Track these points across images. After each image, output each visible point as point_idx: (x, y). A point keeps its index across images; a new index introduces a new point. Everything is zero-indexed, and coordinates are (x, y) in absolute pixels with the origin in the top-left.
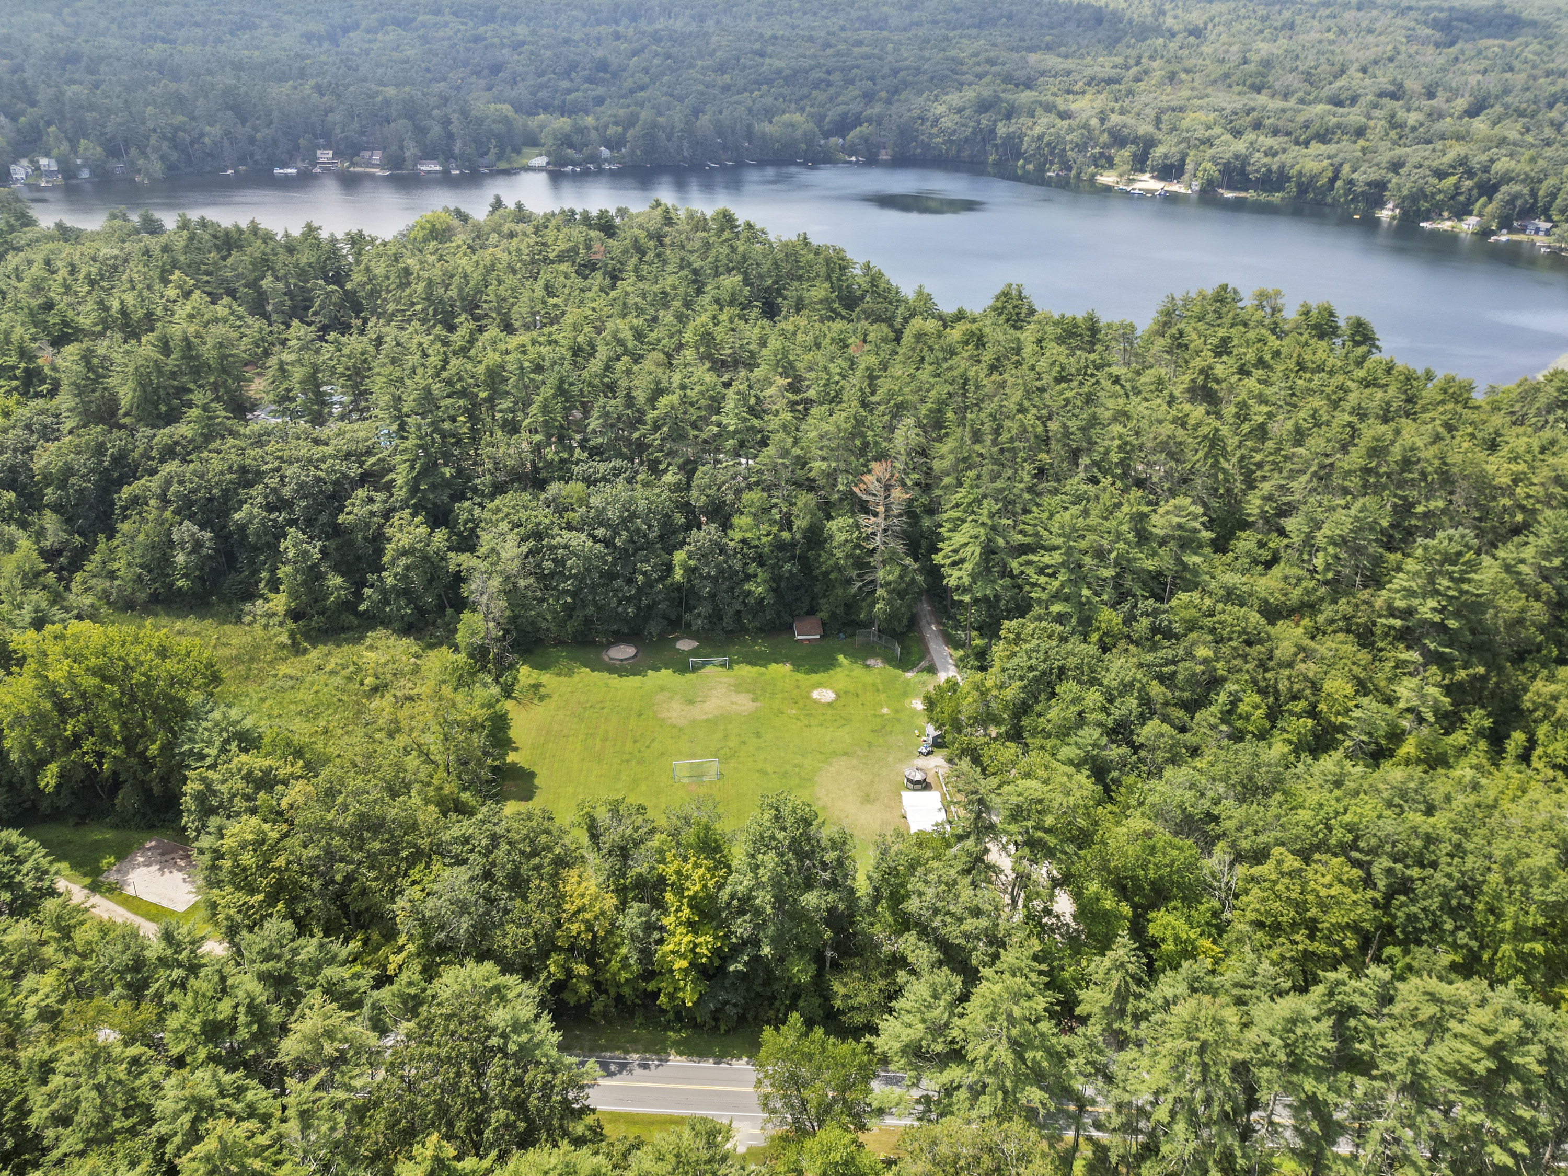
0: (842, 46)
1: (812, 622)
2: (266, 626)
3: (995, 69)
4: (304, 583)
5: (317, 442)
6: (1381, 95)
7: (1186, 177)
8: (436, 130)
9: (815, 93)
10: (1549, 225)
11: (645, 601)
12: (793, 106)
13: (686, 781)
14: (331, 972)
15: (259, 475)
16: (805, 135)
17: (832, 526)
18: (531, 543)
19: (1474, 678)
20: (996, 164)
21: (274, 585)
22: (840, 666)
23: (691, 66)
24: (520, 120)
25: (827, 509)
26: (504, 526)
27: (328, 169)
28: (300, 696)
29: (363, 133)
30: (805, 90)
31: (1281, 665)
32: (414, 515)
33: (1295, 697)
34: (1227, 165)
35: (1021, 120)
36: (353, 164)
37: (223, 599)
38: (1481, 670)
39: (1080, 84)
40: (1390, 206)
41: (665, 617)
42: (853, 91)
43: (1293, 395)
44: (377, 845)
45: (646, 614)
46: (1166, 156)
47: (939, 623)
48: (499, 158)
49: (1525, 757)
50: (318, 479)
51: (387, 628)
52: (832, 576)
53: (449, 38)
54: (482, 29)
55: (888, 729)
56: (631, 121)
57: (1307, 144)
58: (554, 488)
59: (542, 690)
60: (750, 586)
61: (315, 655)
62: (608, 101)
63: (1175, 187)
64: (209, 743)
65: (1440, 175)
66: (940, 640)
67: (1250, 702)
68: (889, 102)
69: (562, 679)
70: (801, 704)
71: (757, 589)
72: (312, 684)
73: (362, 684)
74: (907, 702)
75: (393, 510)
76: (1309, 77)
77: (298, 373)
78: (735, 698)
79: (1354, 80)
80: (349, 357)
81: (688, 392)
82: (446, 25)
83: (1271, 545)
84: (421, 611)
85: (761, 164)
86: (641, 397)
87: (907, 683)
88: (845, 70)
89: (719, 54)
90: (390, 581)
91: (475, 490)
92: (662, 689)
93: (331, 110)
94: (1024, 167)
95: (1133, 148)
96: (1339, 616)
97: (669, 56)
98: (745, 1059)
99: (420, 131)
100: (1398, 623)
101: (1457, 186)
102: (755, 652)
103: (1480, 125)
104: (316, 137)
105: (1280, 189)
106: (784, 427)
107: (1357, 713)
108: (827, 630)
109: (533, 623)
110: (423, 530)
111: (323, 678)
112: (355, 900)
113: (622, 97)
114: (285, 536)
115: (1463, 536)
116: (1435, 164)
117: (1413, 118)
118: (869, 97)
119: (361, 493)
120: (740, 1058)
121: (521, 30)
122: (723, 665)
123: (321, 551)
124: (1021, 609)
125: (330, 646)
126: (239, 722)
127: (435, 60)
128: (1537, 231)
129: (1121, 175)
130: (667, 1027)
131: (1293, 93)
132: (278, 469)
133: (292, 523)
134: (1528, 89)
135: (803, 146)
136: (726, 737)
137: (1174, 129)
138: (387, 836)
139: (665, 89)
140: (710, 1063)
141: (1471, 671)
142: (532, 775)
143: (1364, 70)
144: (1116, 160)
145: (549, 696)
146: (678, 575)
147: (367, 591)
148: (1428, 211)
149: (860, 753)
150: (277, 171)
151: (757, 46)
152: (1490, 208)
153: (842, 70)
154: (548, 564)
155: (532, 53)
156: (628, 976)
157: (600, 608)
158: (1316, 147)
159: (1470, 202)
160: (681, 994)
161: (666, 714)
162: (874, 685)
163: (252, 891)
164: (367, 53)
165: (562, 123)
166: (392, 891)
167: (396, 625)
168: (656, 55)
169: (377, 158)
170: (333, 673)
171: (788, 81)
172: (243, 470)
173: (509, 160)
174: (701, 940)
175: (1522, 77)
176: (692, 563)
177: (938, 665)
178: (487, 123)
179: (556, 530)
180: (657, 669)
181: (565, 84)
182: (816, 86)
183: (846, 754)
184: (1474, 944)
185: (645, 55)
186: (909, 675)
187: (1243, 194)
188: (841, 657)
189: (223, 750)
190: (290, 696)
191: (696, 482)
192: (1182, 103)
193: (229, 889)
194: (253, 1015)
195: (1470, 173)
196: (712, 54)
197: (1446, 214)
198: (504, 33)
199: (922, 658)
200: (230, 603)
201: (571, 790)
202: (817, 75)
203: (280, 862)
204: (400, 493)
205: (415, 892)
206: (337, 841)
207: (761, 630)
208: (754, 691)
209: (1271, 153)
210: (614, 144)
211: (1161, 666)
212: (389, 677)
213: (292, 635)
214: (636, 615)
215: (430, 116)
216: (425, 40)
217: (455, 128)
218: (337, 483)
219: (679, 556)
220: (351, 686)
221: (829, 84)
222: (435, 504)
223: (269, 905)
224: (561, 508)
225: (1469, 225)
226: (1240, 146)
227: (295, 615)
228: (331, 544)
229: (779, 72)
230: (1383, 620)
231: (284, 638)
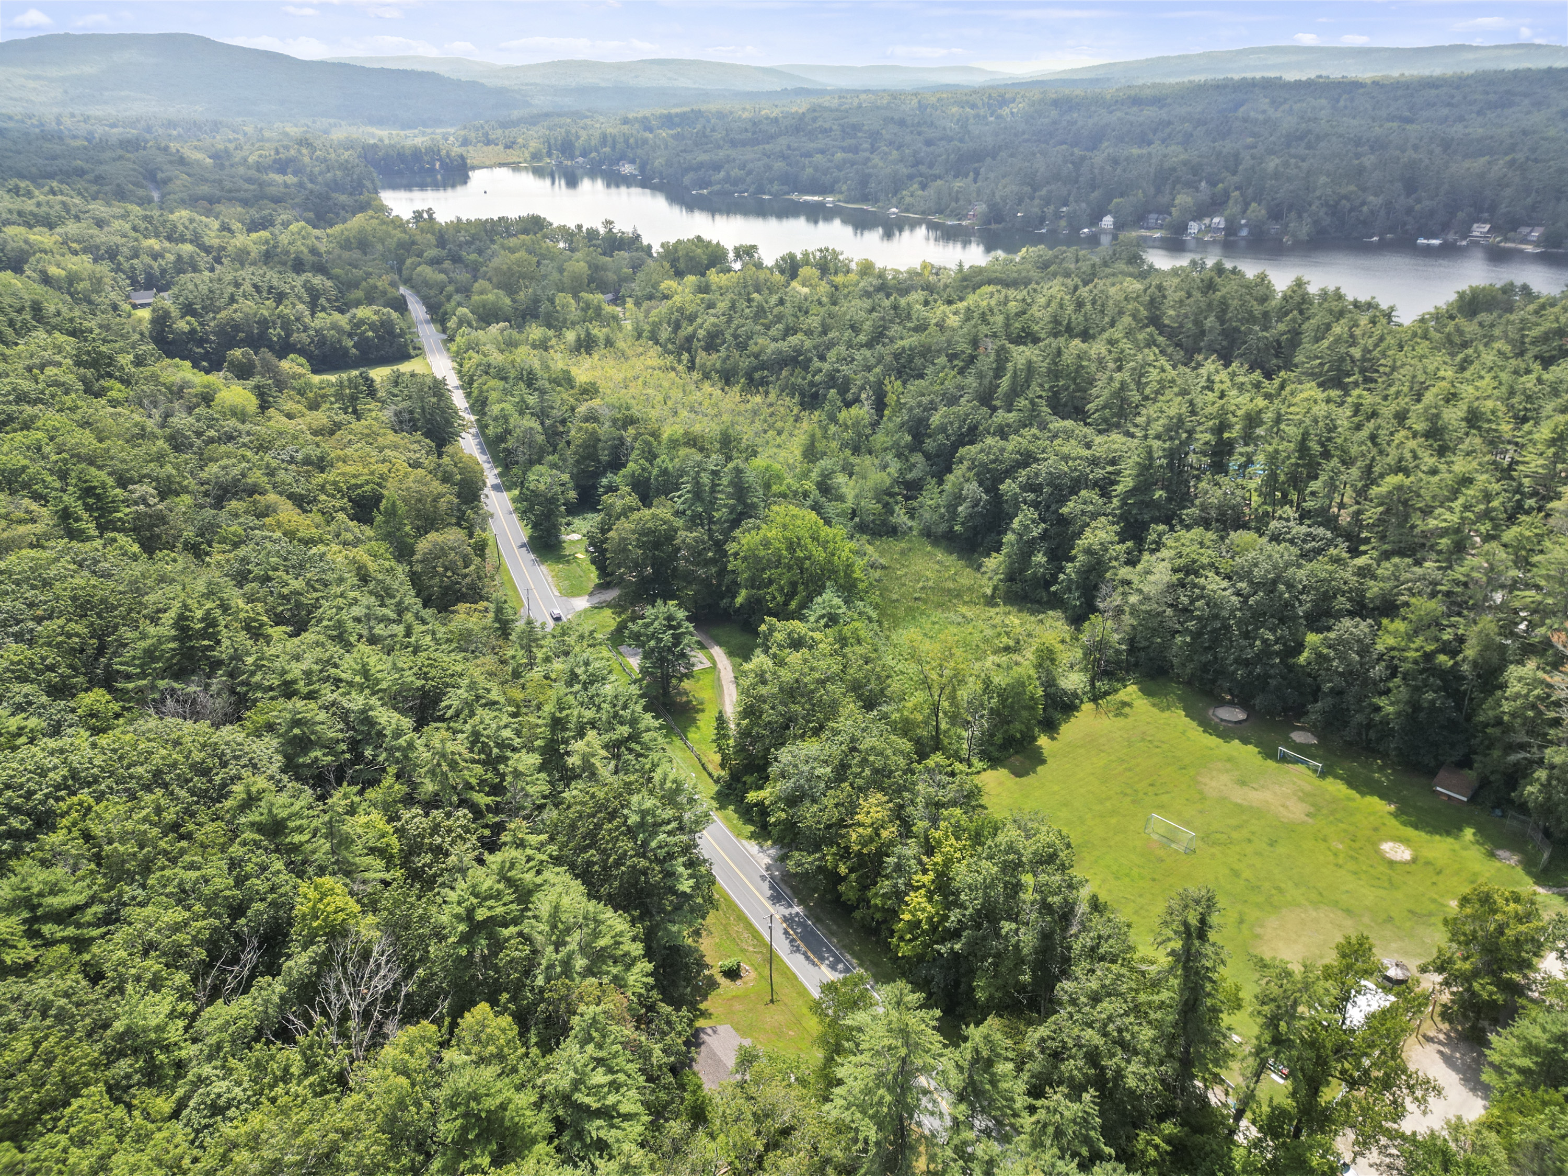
4: (1018, 553)
13: (1154, 836)
17: (1515, 671)
18: (1180, 576)
22: (1457, 838)
27: (1478, 242)
29: (1533, 210)
32: (1113, 523)
36: (1506, 240)
51: (1061, 612)
52: (1491, 731)
55: (1433, 920)
59: (1127, 709)
69: (1155, 710)
70: (1357, 845)
78: (1292, 803)
90: (1070, 572)
91: (1181, 519)
102: (1369, 778)
104: (1478, 212)
108: (1477, 796)
110: (1112, 538)
119: (1085, 493)
122: (1317, 771)
133: (1034, 503)
136: (1238, 827)
142: (1042, 762)
146: (1305, 657)
147: (1060, 576)
150: (1421, 241)
157: (1216, 660)
161: (1206, 780)
162: (1475, 874)
167: (1067, 612)
169: (1535, 235)
176: (1326, 652)
180: (1247, 743)
186: (1540, 890)
188: (1468, 830)
201: (1056, 788)
204: (1114, 502)
208: (1320, 807)
213: (995, 590)
219: (1314, 639)
222: (1136, 520)
224: (1232, 555)
228: (1050, 529)
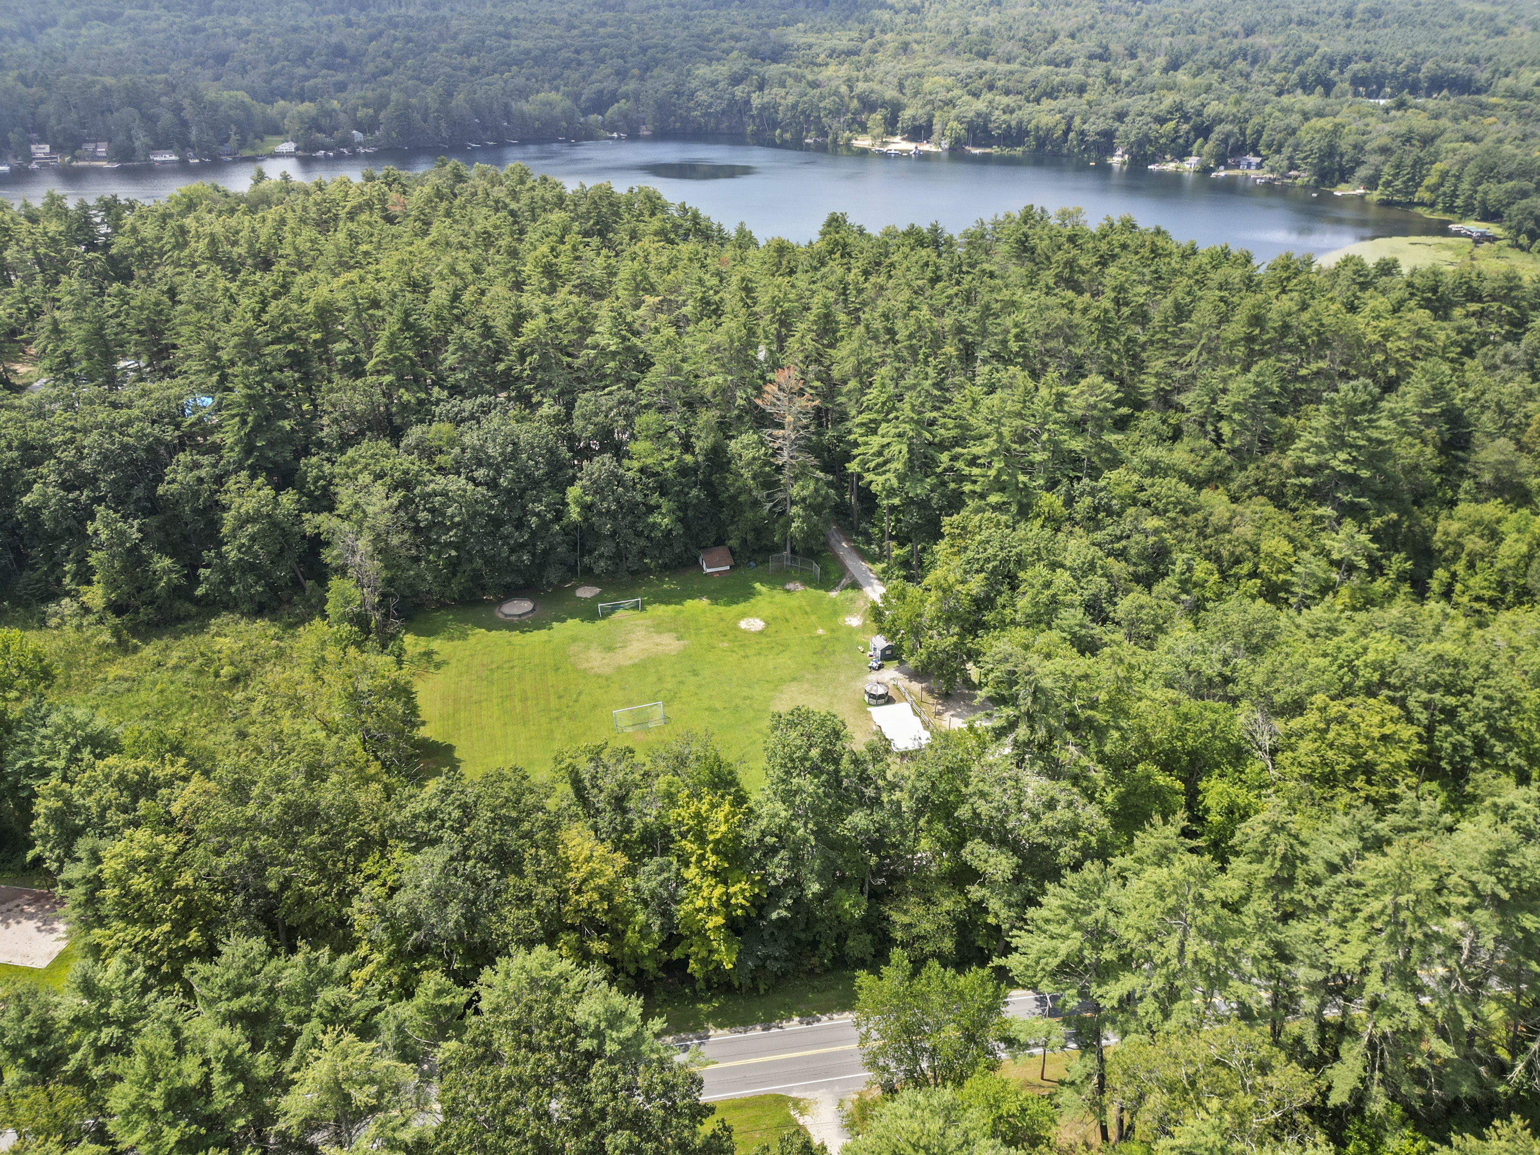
0: (586, 27)
1: (722, 551)
2: (79, 628)
3: (739, 45)
4: (124, 570)
5: (115, 405)
6: (1091, 57)
7: (935, 137)
8: (167, 118)
9: (567, 73)
10: (1259, 160)
11: (540, 546)
12: (547, 85)
13: (630, 730)
14: (329, 995)
15: (48, 451)
16: (564, 112)
17: (734, 446)
18: (401, 493)
19: (1389, 524)
20: (754, 134)
21: (85, 576)
22: (760, 594)
23: (435, 49)
24: (258, 108)
25: (725, 428)
26: (365, 478)
27: (47, 165)
28: (143, 696)
29: (83, 125)
30: (557, 70)
31: (1217, 531)
32: (253, 477)
33: (1238, 561)
34: (970, 123)
35: (774, 91)
36: (75, 158)
37: (17, 602)
38: (1394, 516)
39: (823, 56)
40: (1119, 152)
41: (563, 563)
42: (605, 70)
43: (1160, 278)
44: (316, 839)
45: (542, 562)
46: (914, 118)
47: (848, 541)
48: (243, 144)
49: (1447, 594)
50: (125, 447)
51: (233, 612)
52: (742, 498)
53: (164, 30)
54: (199, 22)
55: (829, 648)
56: (382, 103)
57: (1038, 101)
58: (415, 433)
59: (436, 658)
60: (655, 518)
61: (149, 651)
62: (350, 87)
63: (925, 147)
64: (53, 753)
65: (1161, 120)
66: (854, 556)
67: (1202, 568)
68: (642, 79)
69: (456, 642)
70: (731, 636)
71: (663, 520)
72: (154, 683)
73: (217, 675)
74: (840, 620)
75: (227, 474)
76: (1026, 43)
77: (78, 332)
78: (658, 639)
79: (1065, 45)
80: (141, 308)
81: (554, 315)
82: (158, 18)
83: (1171, 421)
84: (273, 588)
85: (523, 142)
86: (501, 325)
87: (834, 602)
88: (595, 49)
89: (462, 37)
90: (233, 555)
91: (321, 444)
92: (574, 639)
93: (42, 101)
94: (781, 136)
95: (884, 111)
96: (1251, 481)
97: (409, 40)
98: (797, 1019)
99: (150, 120)
100: (1308, 481)
101: (1176, 131)
102: (665, 591)
103: (1182, 77)
104: (27, 131)
105: (1020, 143)
106: (669, 342)
107: (1298, 569)
108: (739, 559)
109: (410, 586)
110: (268, 491)
111: (166, 676)
112: (290, 912)
113: (366, 82)
114: (92, 517)
115: (1365, 387)
116: (1155, 110)
117: (1125, 75)
118: (621, 74)
119: (183, 457)
120: (789, 1019)
121: (244, 22)
122: (635, 607)
123: (140, 530)
124: (955, 503)
125: (166, 640)
126: (87, 724)
127: (152, 52)
128: (1249, 165)
129: (874, 138)
130: (697, 997)
131: (1015, 59)
132: (72, 441)
133: (99, 500)
134: (1211, 48)
135: (564, 124)
136: (660, 680)
137: (916, 94)
138: (325, 827)
139: (410, 73)
140: (758, 1031)
141: (1385, 518)
142: (450, 748)
143: (1072, 36)
144: (869, 124)
145: (445, 662)
146: (574, 513)
147: (203, 572)
148: (1154, 154)
149: (808, 676)
151: (501, 28)
152: (1207, 148)
153: (591, 50)
154: (423, 515)
155: (260, 41)
156: (651, 946)
157: (489, 561)
158: (1046, 103)
159: (1189, 144)
160: (716, 957)
161: (586, 665)
162: (800, 608)
163: (151, 922)
164: (72, 47)
165: (307, 107)
166: (340, 894)
167: (245, 608)
168: (396, 39)
169: (102, 150)
170: (176, 668)
171: (537, 61)
172: (26, 447)
173: (252, 147)
174: (732, 890)
175: (1204, 37)
176: (588, 499)
177: (861, 581)
178: (222, 108)
179: (427, 477)
180: (563, 620)
181: (301, 71)
182: (566, 65)
183: (794, 679)
184: (1523, 763)
185: (384, 40)
186: (833, 594)
187: (988, 150)
188: (757, 585)
189: (72, 760)
190: (130, 699)
191: (576, 413)
192: (919, 70)
193: (118, 924)
194: (232, 1071)
195: (1186, 118)
196: (454, 37)
197: (1168, 157)
198: (225, 23)
199: (842, 576)
200: (27, 606)
202: (565, 54)
203: (186, 879)
204: (231, 456)
205: (372, 890)
206: (263, 841)
207: (665, 567)
208: (679, 629)
209: (1008, 110)
210: (367, 127)
211: (1112, 542)
212: (249, 665)
213: (116, 633)
214: (533, 562)
215: (158, 103)
216: (136, 32)
217: (187, 114)
218: (149, 449)
219: (574, 492)
220: (203, 680)
221: (580, 64)
222: (275, 463)
223: (178, 936)
224: (427, 452)
225: (1190, 164)
226: (980, 105)
227: (117, 608)
228: (152, 522)
229: (527, 52)
230: (1293, 481)
231: (106, 637)
